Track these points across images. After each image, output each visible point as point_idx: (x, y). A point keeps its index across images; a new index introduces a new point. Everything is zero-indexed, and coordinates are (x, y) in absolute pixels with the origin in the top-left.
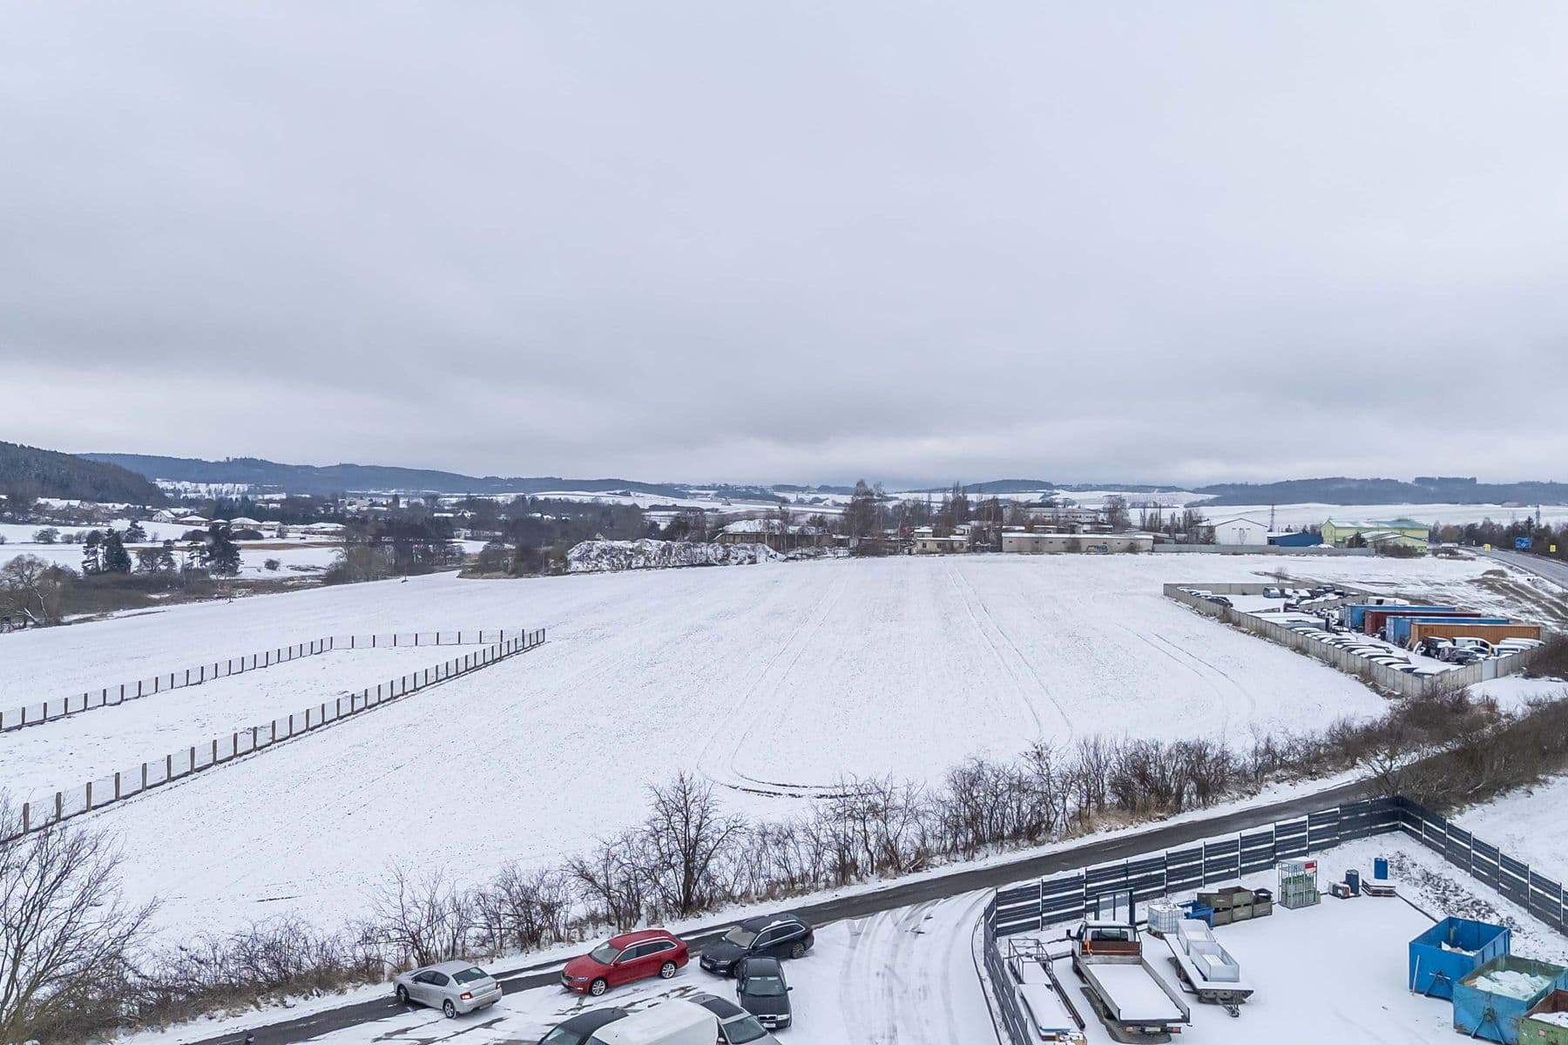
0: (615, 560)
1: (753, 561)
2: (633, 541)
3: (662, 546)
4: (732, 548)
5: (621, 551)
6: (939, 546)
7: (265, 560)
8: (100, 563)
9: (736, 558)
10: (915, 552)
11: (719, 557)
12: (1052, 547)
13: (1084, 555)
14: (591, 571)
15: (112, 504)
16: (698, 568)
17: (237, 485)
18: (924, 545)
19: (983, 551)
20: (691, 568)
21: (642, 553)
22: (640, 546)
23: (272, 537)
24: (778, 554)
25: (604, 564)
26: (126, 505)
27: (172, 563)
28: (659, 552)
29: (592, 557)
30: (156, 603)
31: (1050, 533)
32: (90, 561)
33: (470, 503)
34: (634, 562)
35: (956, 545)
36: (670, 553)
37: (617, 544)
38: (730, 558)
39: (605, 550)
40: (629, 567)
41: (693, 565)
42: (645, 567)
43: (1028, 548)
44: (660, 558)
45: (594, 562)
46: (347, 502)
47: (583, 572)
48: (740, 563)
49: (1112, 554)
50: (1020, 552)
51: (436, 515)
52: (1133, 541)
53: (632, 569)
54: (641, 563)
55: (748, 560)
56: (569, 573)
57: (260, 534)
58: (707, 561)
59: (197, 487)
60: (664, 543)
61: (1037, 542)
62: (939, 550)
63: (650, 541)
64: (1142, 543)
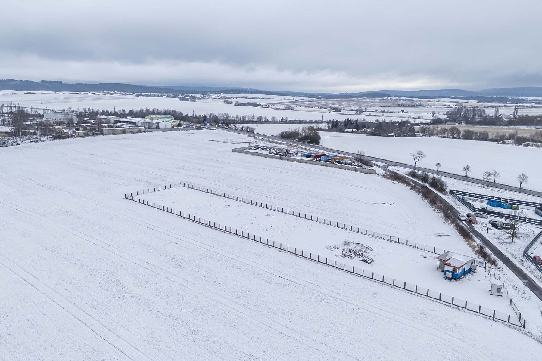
6: (84, 134)
10: (76, 136)
12: (118, 132)
43: (111, 133)
64: (142, 129)
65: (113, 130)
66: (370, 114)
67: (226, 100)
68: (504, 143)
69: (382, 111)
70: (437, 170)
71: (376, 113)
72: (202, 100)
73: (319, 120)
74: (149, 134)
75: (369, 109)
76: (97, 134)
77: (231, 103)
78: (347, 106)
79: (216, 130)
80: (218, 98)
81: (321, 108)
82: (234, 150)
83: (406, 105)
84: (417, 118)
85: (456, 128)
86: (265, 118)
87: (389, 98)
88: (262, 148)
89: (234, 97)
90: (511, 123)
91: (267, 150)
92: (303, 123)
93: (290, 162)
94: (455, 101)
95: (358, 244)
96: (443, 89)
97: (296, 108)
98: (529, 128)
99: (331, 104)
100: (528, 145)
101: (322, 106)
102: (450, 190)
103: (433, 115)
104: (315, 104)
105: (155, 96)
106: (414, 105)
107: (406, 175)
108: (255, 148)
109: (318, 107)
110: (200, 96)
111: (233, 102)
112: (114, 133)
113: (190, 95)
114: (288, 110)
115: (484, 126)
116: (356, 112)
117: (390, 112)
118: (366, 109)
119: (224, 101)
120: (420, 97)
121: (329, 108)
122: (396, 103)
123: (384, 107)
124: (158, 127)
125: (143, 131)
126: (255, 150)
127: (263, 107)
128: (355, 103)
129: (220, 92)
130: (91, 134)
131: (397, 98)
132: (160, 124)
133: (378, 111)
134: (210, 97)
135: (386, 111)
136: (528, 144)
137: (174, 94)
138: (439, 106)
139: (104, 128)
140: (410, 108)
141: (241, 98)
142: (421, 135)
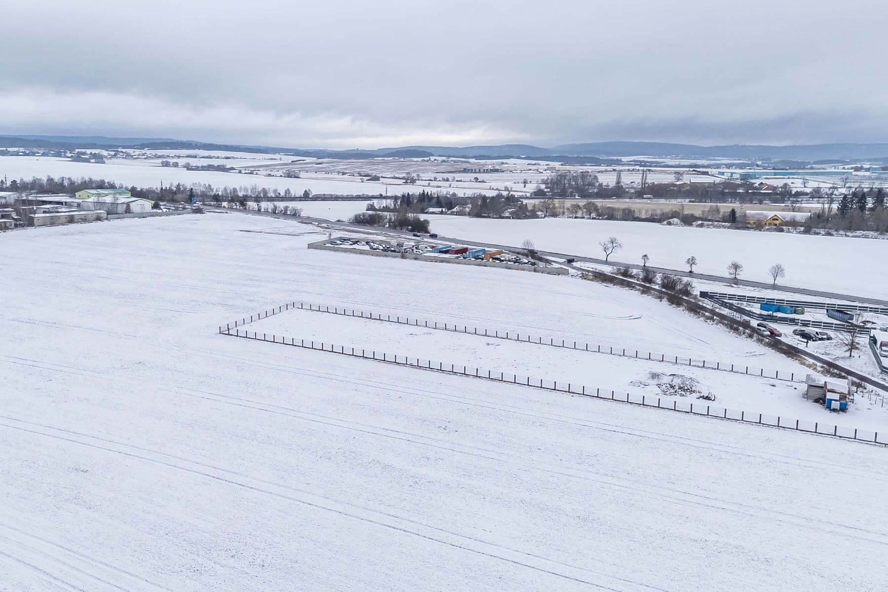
52: (98, 215)
64: (102, 215)
65: (52, 218)
66: (429, 184)
67: (165, 160)
68: (669, 224)
69: (444, 180)
70: (643, 264)
71: (435, 182)
72: (114, 160)
73: (363, 195)
74: (115, 223)
75: (424, 176)
76: (22, 226)
77: (176, 165)
78: (383, 172)
79: (227, 213)
80: (143, 157)
81: (344, 174)
82: (311, 246)
83: (475, 170)
84: (504, 189)
85: (594, 204)
86: (275, 191)
87: (432, 158)
88: (352, 242)
89: (173, 155)
90: (640, 194)
91: (362, 244)
92: (340, 200)
93: (421, 262)
94: (534, 163)
95: (674, 375)
96: (504, 144)
97: (302, 174)
98: (668, 202)
99: (356, 168)
100: (701, 226)
101: (345, 171)
102: (701, 292)
103: (524, 184)
104: (330, 168)
105: (20, 154)
106: (487, 170)
107: (612, 273)
108: (341, 241)
109: (338, 173)
110: (109, 155)
111: (179, 164)
112: (53, 222)
113: (88, 151)
114: (288, 177)
115: (608, 200)
116: (404, 181)
117: (457, 181)
118: (418, 175)
119: (162, 163)
120: (477, 158)
121: (358, 175)
122: (458, 167)
123: (443, 173)
124: (128, 210)
125: (104, 218)
126: (341, 244)
127: (240, 172)
128: (395, 167)
129: (142, 146)
130: (11, 225)
131: (445, 158)
132: (131, 205)
133: (438, 180)
134: (128, 156)
135: (450, 179)
136: (702, 224)
137: (53, 150)
138: (523, 172)
139: (35, 213)
140: (482, 174)
141: (186, 157)
142: (543, 215)
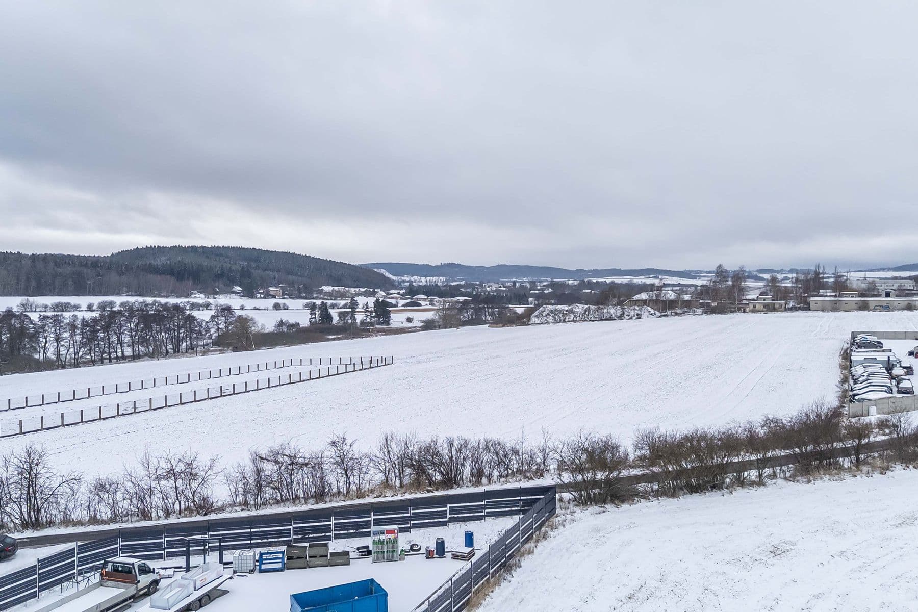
0: (557, 317)
1: (639, 317)
2: (569, 305)
3: (585, 308)
4: (627, 309)
5: (560, 311)
6: (765, 307)
7: (406, 317)
8: (317, 319)
9: (629, 316)
10: (748, 311)
11: (618, 315)
12: (847, 307)
13: (871, 312)
14: (542, 323)
15: (358, 289)
16: (604, 322)
17: (440, 278)
18: (754, 306)
19: (797, 310)
20: (600, 322)
21: (573, 312)
22: (572, 309)
23: (427, 305)
24: (657, 312)
25: (550, 319)
26: (366, 289)
27: (355, 319)
28: (583, 312)
29: (544, 315)
30: (329, 340)
31: (846, 297)
32: (313, 318)
33: (552, 285)
34: (567, 318)
35: (777, 306)
36: (589, 313)
37: (559, 307)
38: (625, 315)
39: (552, 311)
40: (564, 321)
41: (602, 320)
42: (574, 321)
43: (830, 308)
44: (583, 316)
45: (545, 318)
46: (487, 285)
47: (538, 324)
48: (631, 318)
49: (893, 311)
50: (823, 310)
51: (531, 292)
52: (910, 302)
53: (565, 322)
54: (571, 318)
55: (636, 316)
56: (529, 325)
57: (420, 304)
58: (610, 317)
59: (420, 279)
60: (587, 306)
61: (836, 304)
62: (765, 309)
63: (578, 305)
65: (835, 302)
